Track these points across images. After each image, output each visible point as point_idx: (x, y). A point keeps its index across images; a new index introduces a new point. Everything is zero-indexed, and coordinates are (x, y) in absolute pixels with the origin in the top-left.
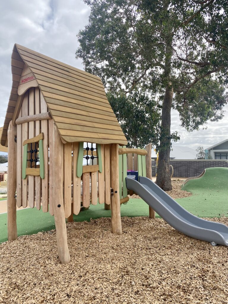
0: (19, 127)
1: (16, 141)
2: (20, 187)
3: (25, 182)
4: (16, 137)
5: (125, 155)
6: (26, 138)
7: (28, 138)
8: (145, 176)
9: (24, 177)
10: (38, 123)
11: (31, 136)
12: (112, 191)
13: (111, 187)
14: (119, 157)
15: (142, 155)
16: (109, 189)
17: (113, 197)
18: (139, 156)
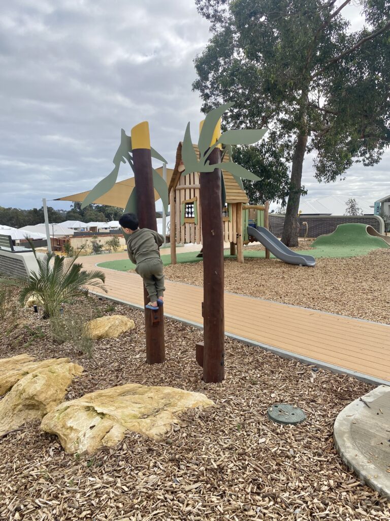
0: (177, 192)
1: (175, 201)
2: (179, 230)
3: (183, 228)
4: (175, 198)
5: (247, 211)
6: (184, 200)
7: (185, 199)
8: (263, 226)
9: (182, 223)
10: (192, 191)
11: (188, 198)
12: (237, 235)
13: (237, 232)
14: (242, 212)
15: (261, 210)
16: (235, 233)
17: (238, 239)
18: (259, 211)
